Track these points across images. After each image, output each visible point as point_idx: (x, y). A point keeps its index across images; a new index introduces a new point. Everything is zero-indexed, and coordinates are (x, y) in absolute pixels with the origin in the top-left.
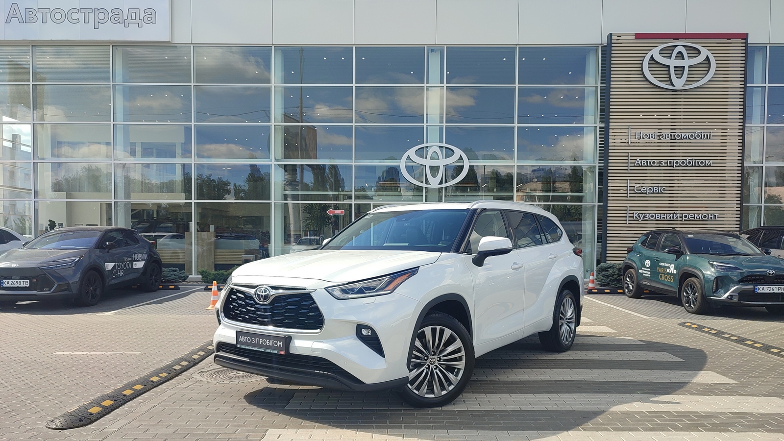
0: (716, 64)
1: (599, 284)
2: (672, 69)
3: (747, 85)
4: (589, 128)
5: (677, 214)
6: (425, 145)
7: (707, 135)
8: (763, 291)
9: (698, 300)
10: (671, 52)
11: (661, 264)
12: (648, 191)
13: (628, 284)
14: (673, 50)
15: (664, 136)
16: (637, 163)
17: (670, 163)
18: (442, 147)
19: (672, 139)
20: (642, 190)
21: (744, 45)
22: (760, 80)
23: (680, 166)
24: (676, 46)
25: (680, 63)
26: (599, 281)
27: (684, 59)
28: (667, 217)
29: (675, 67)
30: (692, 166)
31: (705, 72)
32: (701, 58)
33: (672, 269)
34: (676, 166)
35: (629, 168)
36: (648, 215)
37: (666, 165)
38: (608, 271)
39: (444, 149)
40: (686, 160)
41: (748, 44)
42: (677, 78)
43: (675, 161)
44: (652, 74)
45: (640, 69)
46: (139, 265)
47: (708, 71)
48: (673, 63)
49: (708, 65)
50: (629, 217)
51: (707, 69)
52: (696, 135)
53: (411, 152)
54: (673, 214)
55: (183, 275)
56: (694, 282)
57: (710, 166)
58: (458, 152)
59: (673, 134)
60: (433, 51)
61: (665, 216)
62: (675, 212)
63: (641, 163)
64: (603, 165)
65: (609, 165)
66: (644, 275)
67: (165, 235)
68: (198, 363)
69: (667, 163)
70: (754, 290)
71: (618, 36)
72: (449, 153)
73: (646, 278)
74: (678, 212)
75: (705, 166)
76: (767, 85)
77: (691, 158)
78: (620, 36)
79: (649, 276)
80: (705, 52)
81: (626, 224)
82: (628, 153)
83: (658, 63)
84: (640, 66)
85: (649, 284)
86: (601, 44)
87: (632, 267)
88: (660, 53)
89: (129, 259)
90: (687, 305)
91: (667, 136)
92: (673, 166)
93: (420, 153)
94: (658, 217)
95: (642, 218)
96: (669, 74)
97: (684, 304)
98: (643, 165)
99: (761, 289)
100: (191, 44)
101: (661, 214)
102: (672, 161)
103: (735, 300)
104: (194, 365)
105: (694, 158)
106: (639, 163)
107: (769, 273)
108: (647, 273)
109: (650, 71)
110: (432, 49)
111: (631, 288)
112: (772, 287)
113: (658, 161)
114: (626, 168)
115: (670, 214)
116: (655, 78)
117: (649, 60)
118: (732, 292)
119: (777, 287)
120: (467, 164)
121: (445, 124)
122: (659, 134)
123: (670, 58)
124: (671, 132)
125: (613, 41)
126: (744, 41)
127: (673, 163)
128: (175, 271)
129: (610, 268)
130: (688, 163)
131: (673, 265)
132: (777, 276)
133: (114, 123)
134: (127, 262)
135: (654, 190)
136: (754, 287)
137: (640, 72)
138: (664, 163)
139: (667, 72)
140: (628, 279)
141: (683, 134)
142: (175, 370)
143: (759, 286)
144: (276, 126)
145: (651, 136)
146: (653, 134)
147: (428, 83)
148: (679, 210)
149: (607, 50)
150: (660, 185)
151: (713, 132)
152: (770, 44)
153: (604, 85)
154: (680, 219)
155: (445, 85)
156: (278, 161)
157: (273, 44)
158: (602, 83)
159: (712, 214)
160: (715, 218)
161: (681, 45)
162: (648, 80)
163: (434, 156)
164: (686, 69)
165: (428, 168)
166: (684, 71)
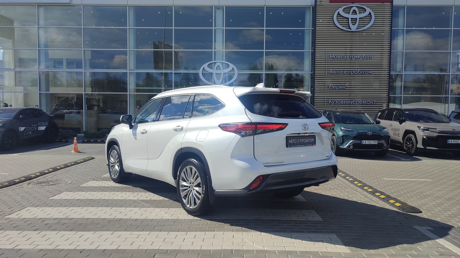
2: (350, 20)
3: (393, 29)
4: (306, 52)
5: (353, 101)
6: (213, 62)
7: (370, 57)
9: (335, 148)
10: (349, 10)
12: (337, 88)
14: (351, 9)
15: (345, 57)
16: (330, 72)
17: (349, 72)
18: (223, 63)
19: (350, 59)
20: (334, 87)
21: (391, 6)
22: (401, 26)
23: (355, 74)
24: (352, 7)
25: (354, 16)
27: (357, 14)
28: (347, 102)
29: (351, 19)
30: (361, 74)
31: (368, 22)
32: (366, 14)
34: (352, 74)
35: (326, 75)
36: (337, 101)
37: (347, 73)
39: (224, 64)
40: (358, 70)
41: (393, 5)
42: (353, 24)
43: (352, 71)
44: (338, 23)
45: (332, 20)
46: (43, 128)
48: (350, 16)
49: (370, 18)
50: (326, 102)
51: (370, 20)
52: (363, 57)
53: (205, 66)
55: (73, 134)
56: (334, 138)
57: (371, 74)
58: (232, 66)
59: (350, 56)
60: (218, 9)
61: (346, 102)
62: (352, 100)
63: (333, 72)
64: (312, 73)
65: (316, 73)
67: (74, 112)
69: (347, 72)
70: (361, 143)
71: (320, 1)
72: (227, 66)
74: (353, 100)
75: (368, 74)
76: (405, 28)
77: (360, 70)
78: (322, 1)
80: (368, 10)
81: (325, 106)
82: (326, 67)
83: (342, 16)
84: (332, 18)
86: (312, 5)
88: (343, 11)
89: (35, 125)
91: (347, 57)
92: (351, 74)
93: (210, 66)
94: (342, 103)
95: (333, 103)
99: (364, 142)
100: (82, 4)
101: (344, 101)
102: (350, 71)
103: (351, 147)
105: (362, 70)
106: (332, 72)
107: (368, 134)
109: (337, 21)
110: (218, 8)
112: (370, 141)
113: (342, 71)
115: (349, 101)
116: (340, 25)
117: (337, 15)
118: (349, 144)
119: (373, 141)
120: (236, 72)
121: (224, 50)
122: (343, 56)
123: (349, 13)
124: (350, 55)
125: (317, 4)
126: (391, 4)
127: (351, 72)
130: (359, 72)
132: (373, 135)
133: (39, 49)
134: (34, 126)
135: (340, 87)
136: (361, 141)
137: (333, 22)
138: (346, 72)
139: (347, 22)
141: (356, 56)
142: (15, 182)
143: (363, 141)
144: (130, 51)
145: (338, 57)
146: (340, 56)
147: (215, 26)
148: (355, 99)
149: (314, 8)
150: (343, 85)
151: (373, 55)
152: (406, 5)
153: (313, 29)
154: (355, 104)
155: (224, 28)
156: (131, 70)
157: (127, 5)
158: (313, 27)
159: (372, 101)
160: (374, 103)
161: (355, 6)
162: (336, 26)
163: (218, 68)
164: (358, 20)
165: (215, 74)
166: (356, 21)
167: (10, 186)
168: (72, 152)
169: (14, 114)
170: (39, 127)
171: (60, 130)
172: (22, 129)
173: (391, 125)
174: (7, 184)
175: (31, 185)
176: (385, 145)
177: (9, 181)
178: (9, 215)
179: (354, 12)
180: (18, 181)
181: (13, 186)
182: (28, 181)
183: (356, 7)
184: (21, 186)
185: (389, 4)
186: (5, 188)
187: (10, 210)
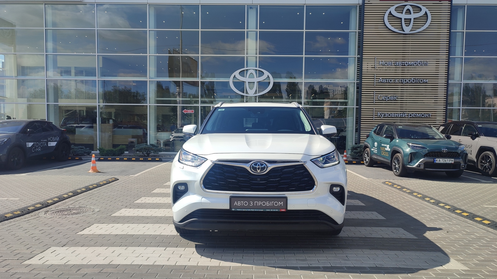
0: (432, 17)
1: (352, 158)
2: (403, 20)
3: (452, 31)
4: (351, 58)
5: (405, 114)
6: (245, 69)
7: (425, 63)
8: (439, 162)
9: (401, 167)
10: (402, 9)
11: (383, 145)
12: (387, 99)
13: (366, 158)
14: (404, 8)
15: (397, 63)
16: (380, 81)
17: (401, 81)
18: (256, 70)
19: (402, 66)
20: (383, 98)
21: (450, 5)
22: (461, 28)
23: (408, 83)
24: (406, 5)
25: (408, 16)
26: (352, 156)
27: (411, 14)
28: (399, 115)
29: (405, 19)
30: (415, 83)
31: (425, 22)
32: (422, 13)
33: (388, 148)
34: (405, 83)
35: (375, 84)
36: (387, 114)
37: (398, 82)
38: (357, 149)
39: (258, 71)
40: (411, 79)
41: (452, 4)
42: (406, 26)
43: (404, 80)
44: (390, 24)
45: (383, 20)
46: (53, 144)
47: (426, 22)
48: (403, 16)
49: (426, 18)
50: (375, 115)
51: (426, 20)
52: (418, 63)
53: (237, 73)
54: (403, 113)
55: (87, 151)
56: (398, 156)
57: (427, 83)
58: (266, 73)
59: (403, 62)
60: (251, 8)
61: (398, 115)
62: (404, 112)
63: (383, 81)
64: (359, 82)
65: (363, 82)
66: (374, 152)
68: (49, 206)
69: (399, 81)
70: (434, 161)
72: (261, 74)
73: (375, 154)
74: (406, 112)
75: (423, 83)
76: (465, 31)
77: (414, 78)
79: (377, 152)
80: (424, 10)
81: (373, 120)
82: (374, 74)
83: (394, 16)
84: (383, 18)
85: (376, 158)
86: (359, 4)
87: (368, 147)
88: (395, 10)
89: (44, 140)
90: (395, 170)
91: (399, 64)
92: (403, 83)
93: (242, 73)
94: (393, 116)
95: (383, 116)
96: (401, 24)
97: (393, 170)
98: (384, 82)
99: (438, 161)
100: (95, 2)
101: (395, 113)
102: (402, 80)
103: (422, 167)
104: (46, 207)
105: (416, 78)
106: (382, 81)
107: (443, 151)
108: (375, 151)
109: (389, 21)
110: (251, 7)
111: (367, 160)
112: (445, 159)
113: (394, 80)
114: (373, 84)
115: (401, 113)
116: (392, 26)
117: (389, 15)
118: (419, 163)
119: (449, 159)
120: (272, 81)
121: (258, 55)
122: (394, 62)
123: (402, 13)
124: (402, 61)
125: (365, 2)
126: (450, 2)
127: (403, 81)
128: (83, 148)
129: (359, 147)
130: (413, 81)
131: (388, 146)
132: (449, 152)
133: (47, 54)
134: (43, 142)
135: (391, 98)
136: (434, 160)
137: (383, 22)
139: (400, 22)
140: (366, 154)
141: (410, 63)
142: (29, 210)
143: (437, 159)
144: (151, 56)
145: (389, 63)
146: (391, 62)
147: (247, 29)
148: (406, 111)
149: (362, 8)
150: (394, 95)
151: (429, 61)
152: (467, 4)
153: (360, 31)
154: (407, 117)
155: (258, 30)
156: (152, 78)
157: (147, 3)
158: (359, 29)
159: (427, 114)
160: (429, 116)
161: (408, 5)
162: (387, 27)
163: (251, 76)
164: (412, 20)
165: (247, 84)
166: (410, 21)
167: (22, 215)
168: (90, 172)
169: (20, 127)
170: (49, 143)
171: (72, 146)
172: (30, 144)
173: (460, 141)
174: (19, 212)
175: (49, 214)
176: (462, 164)
177: (22, 208)
178: (29, 259)
179: (407, 11)
180: (33, 209)
181: (27, 215)
182: (45, 209)
183: (411, 5)
184: (37, 216)
185: (447, 2)
186: (17, 219)
187: (29, 251)
